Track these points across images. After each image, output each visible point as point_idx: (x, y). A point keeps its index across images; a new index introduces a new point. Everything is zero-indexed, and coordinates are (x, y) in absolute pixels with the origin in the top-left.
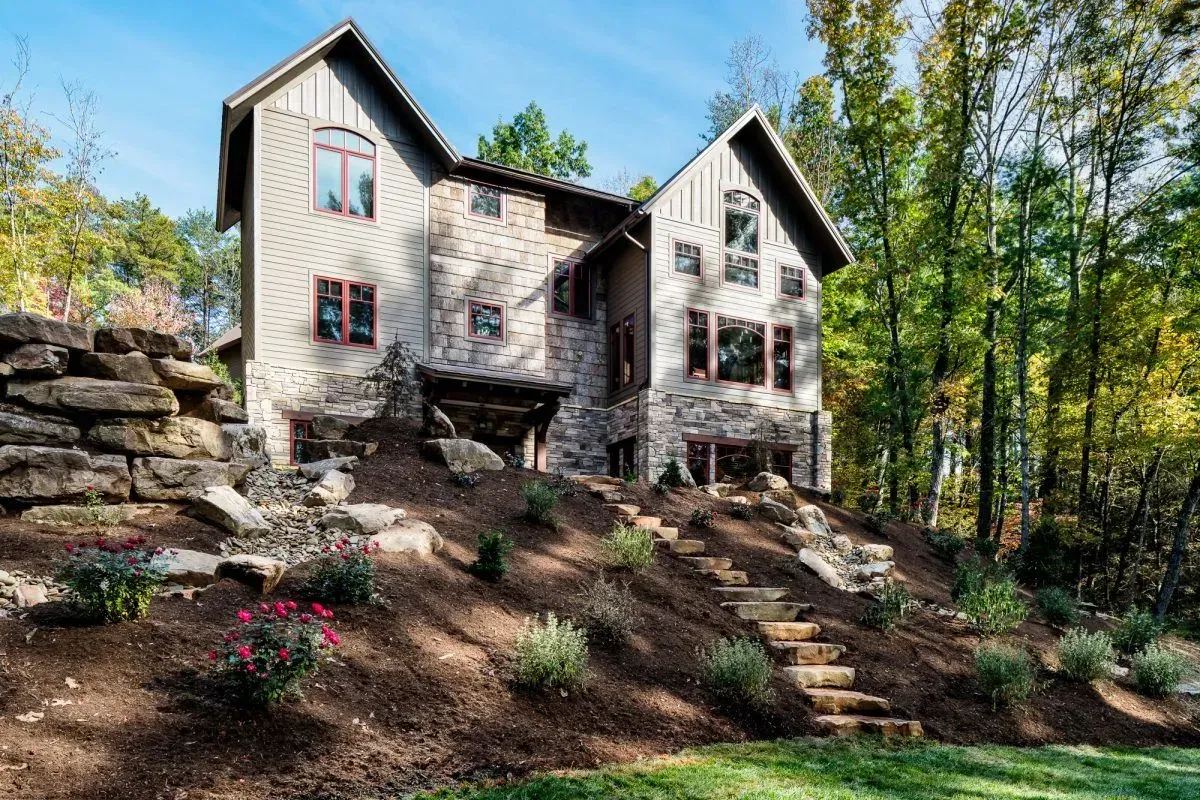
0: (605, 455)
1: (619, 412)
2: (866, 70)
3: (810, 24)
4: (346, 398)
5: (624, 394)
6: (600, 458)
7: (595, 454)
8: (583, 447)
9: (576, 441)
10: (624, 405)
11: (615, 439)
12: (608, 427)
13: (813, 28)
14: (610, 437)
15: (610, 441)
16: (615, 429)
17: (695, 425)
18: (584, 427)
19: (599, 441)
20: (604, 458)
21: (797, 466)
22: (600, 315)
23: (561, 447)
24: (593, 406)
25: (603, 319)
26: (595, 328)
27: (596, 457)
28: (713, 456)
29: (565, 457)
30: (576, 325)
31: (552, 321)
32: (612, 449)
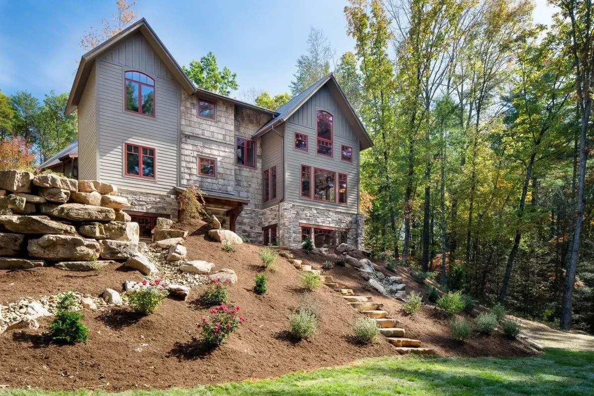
0: (261, 231)
1: (269, 212)
2: (374, 54)
3: (348, 29)
4: (141, 203)
5: (271, 204)
6: (259, 233)
7: (257, 231)
8: (251, 228)
9: (248, 225)
10: (272, 209)
11: (266, 224)
12: (263, 219)
13: (350, 31)
14: (264, 223)
15: (264, 225)
16: (267, 219)
17: (305, 219)
18: (252, 218)
19: (259, 225)
20: (261, 233)
21: (349, 238)
22: (259, 165)
23: (241, 227)
24: (256, 208)
25: (260, 167)
26: (256, 171)
27: (257, 233)
28: (313, 234)
29: (243, 232)
30: (248, 170)
31: (237, 168)
32: (265, 229)
